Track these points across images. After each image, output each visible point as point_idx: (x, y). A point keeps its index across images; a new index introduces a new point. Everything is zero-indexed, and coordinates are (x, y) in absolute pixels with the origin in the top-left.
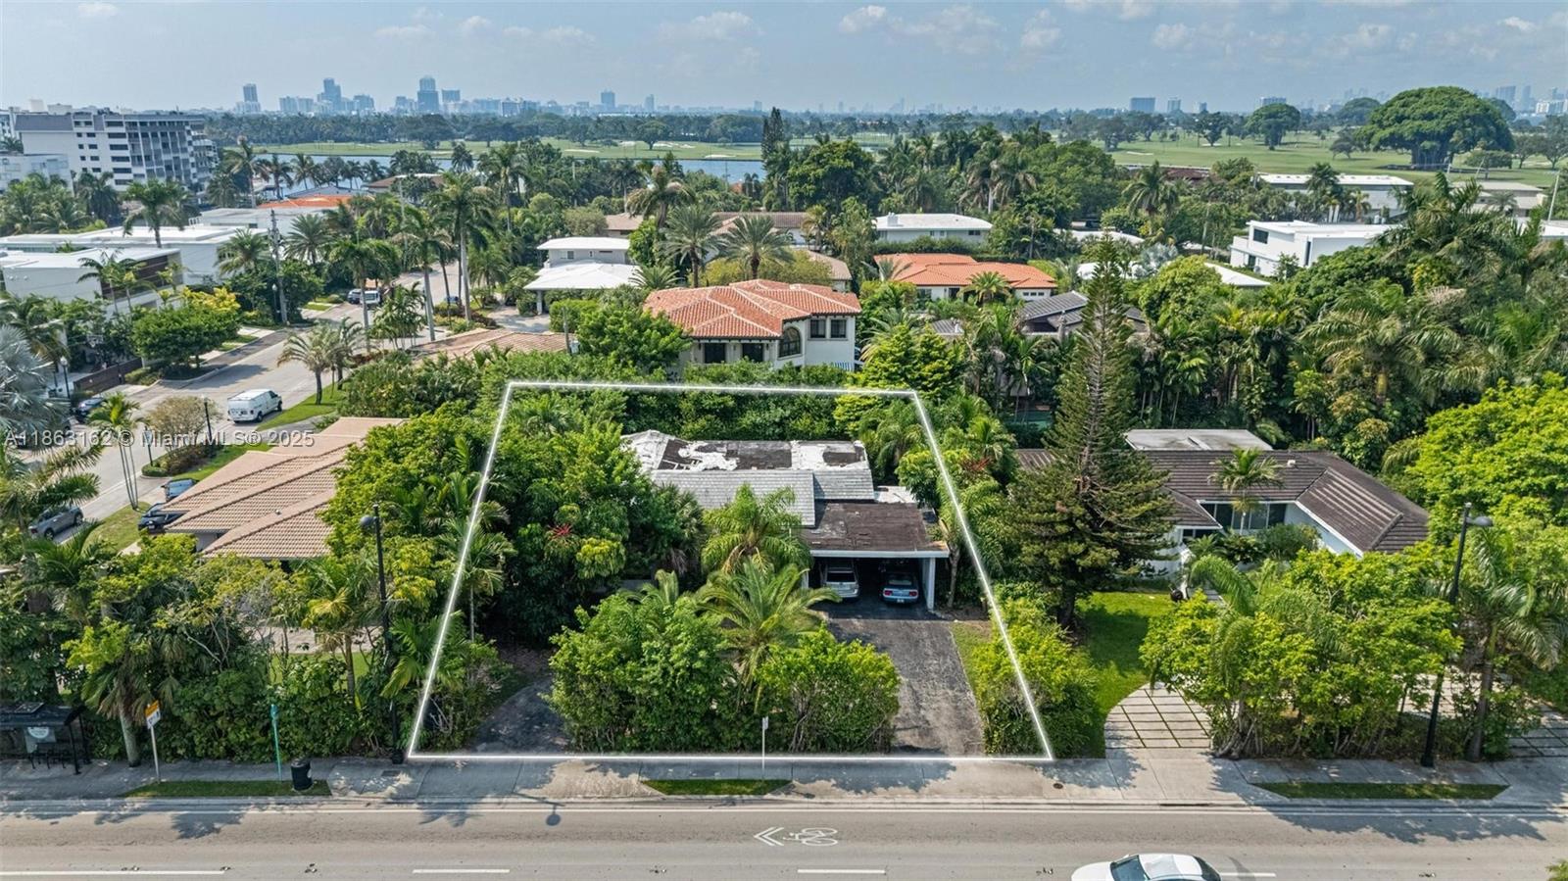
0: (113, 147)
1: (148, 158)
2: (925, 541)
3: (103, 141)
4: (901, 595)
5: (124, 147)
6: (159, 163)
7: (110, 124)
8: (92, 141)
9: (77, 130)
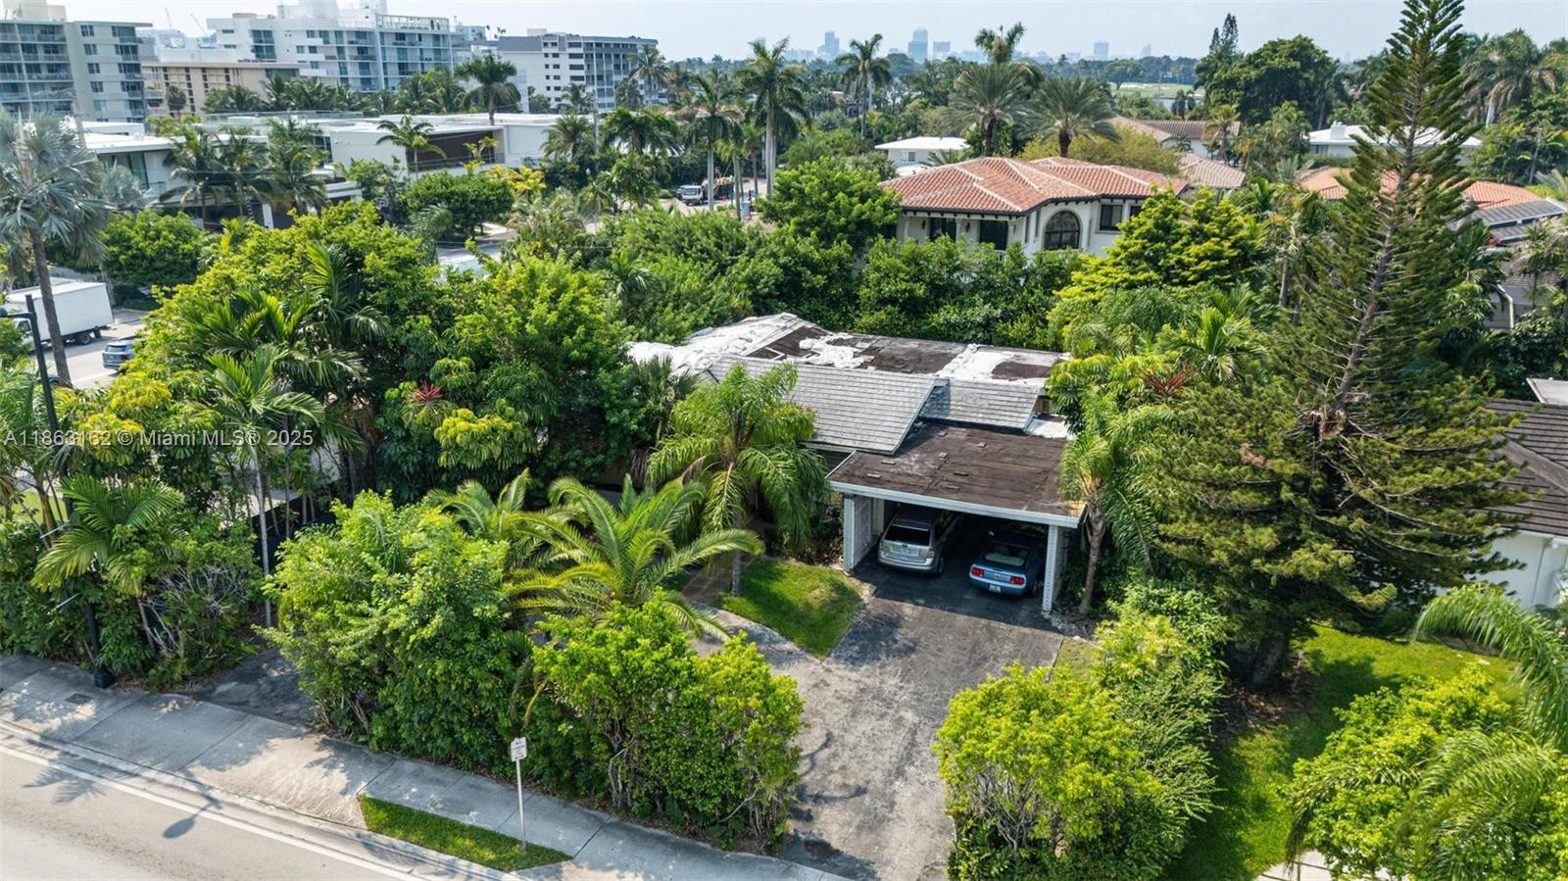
0: (572, 67)
1: (600, 78)
2: (1054, 497)
3: (565, 61)
4: (998, 580)
5: (580, 67)
6: (610, 83)
7: (571, 45)
8: (556, 61)
9: (545, 50)
